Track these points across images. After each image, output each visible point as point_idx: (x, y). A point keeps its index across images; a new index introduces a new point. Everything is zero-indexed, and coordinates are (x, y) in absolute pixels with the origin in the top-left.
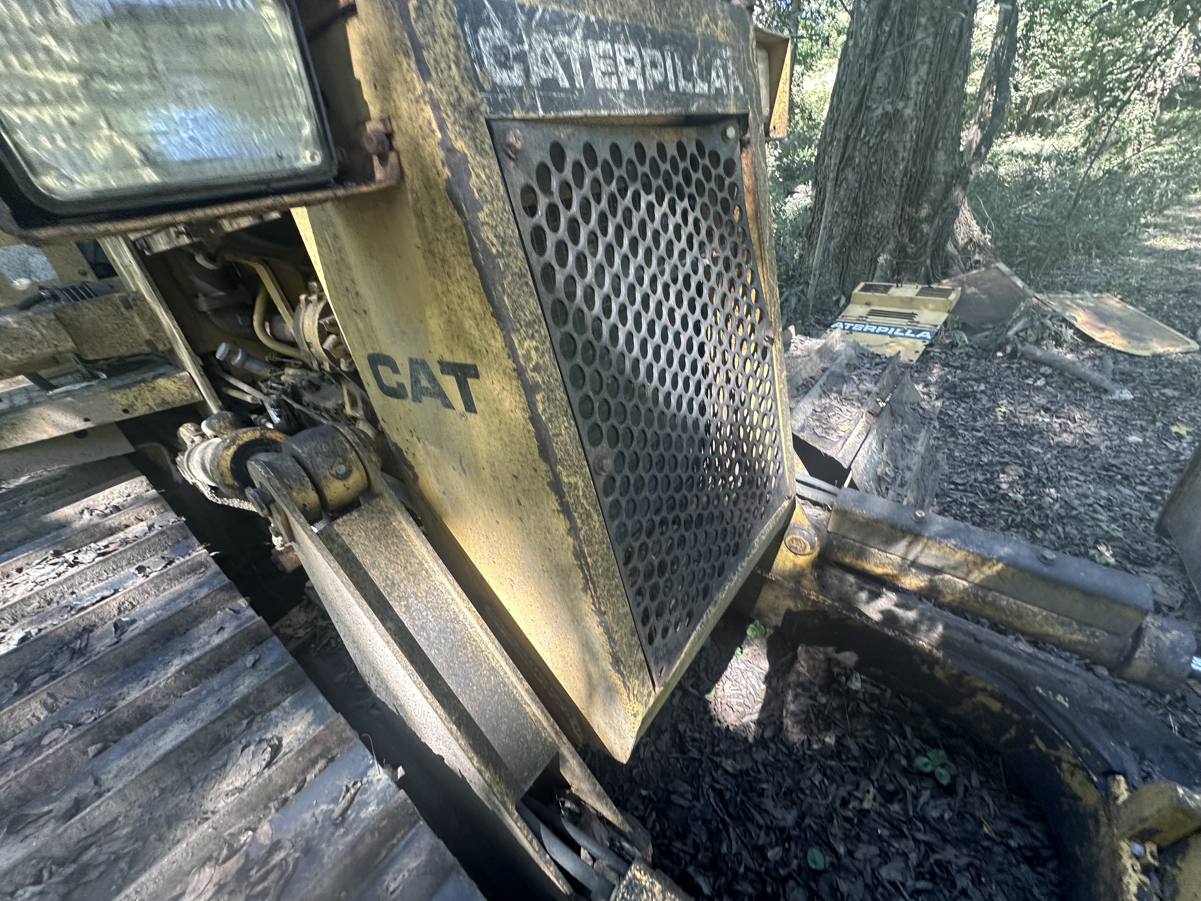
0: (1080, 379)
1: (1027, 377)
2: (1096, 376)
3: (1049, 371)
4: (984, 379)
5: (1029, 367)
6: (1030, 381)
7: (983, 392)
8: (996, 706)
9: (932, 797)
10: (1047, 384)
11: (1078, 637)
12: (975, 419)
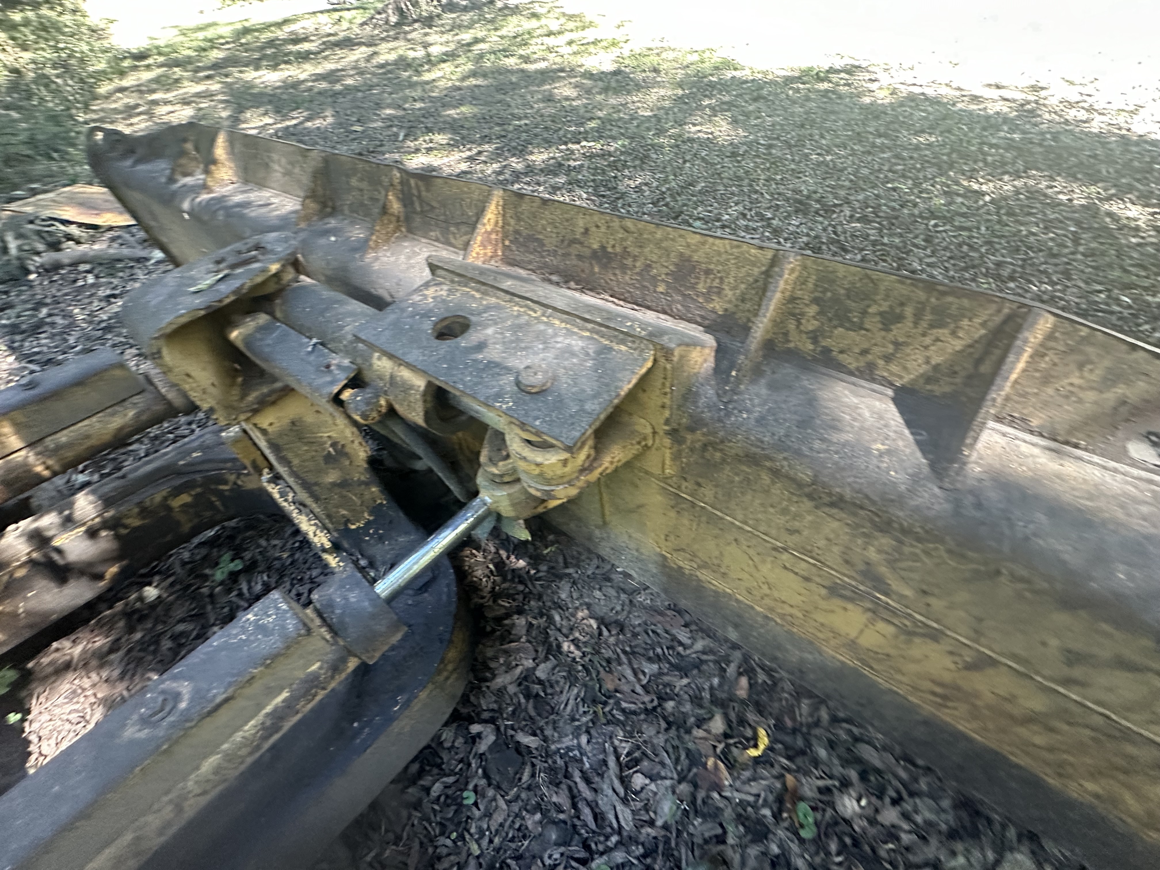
0: (119, 260)
1: (75, 281)
2: (126, 251)
3: (87, 267)
4: (40, 305)
5: (70, 272)
6: (80, 283)
7: (50, 315)
8: (185, 498)
9: (249, 582)
10: (97, 277)
11: (131, 413)
12: (66, 340)
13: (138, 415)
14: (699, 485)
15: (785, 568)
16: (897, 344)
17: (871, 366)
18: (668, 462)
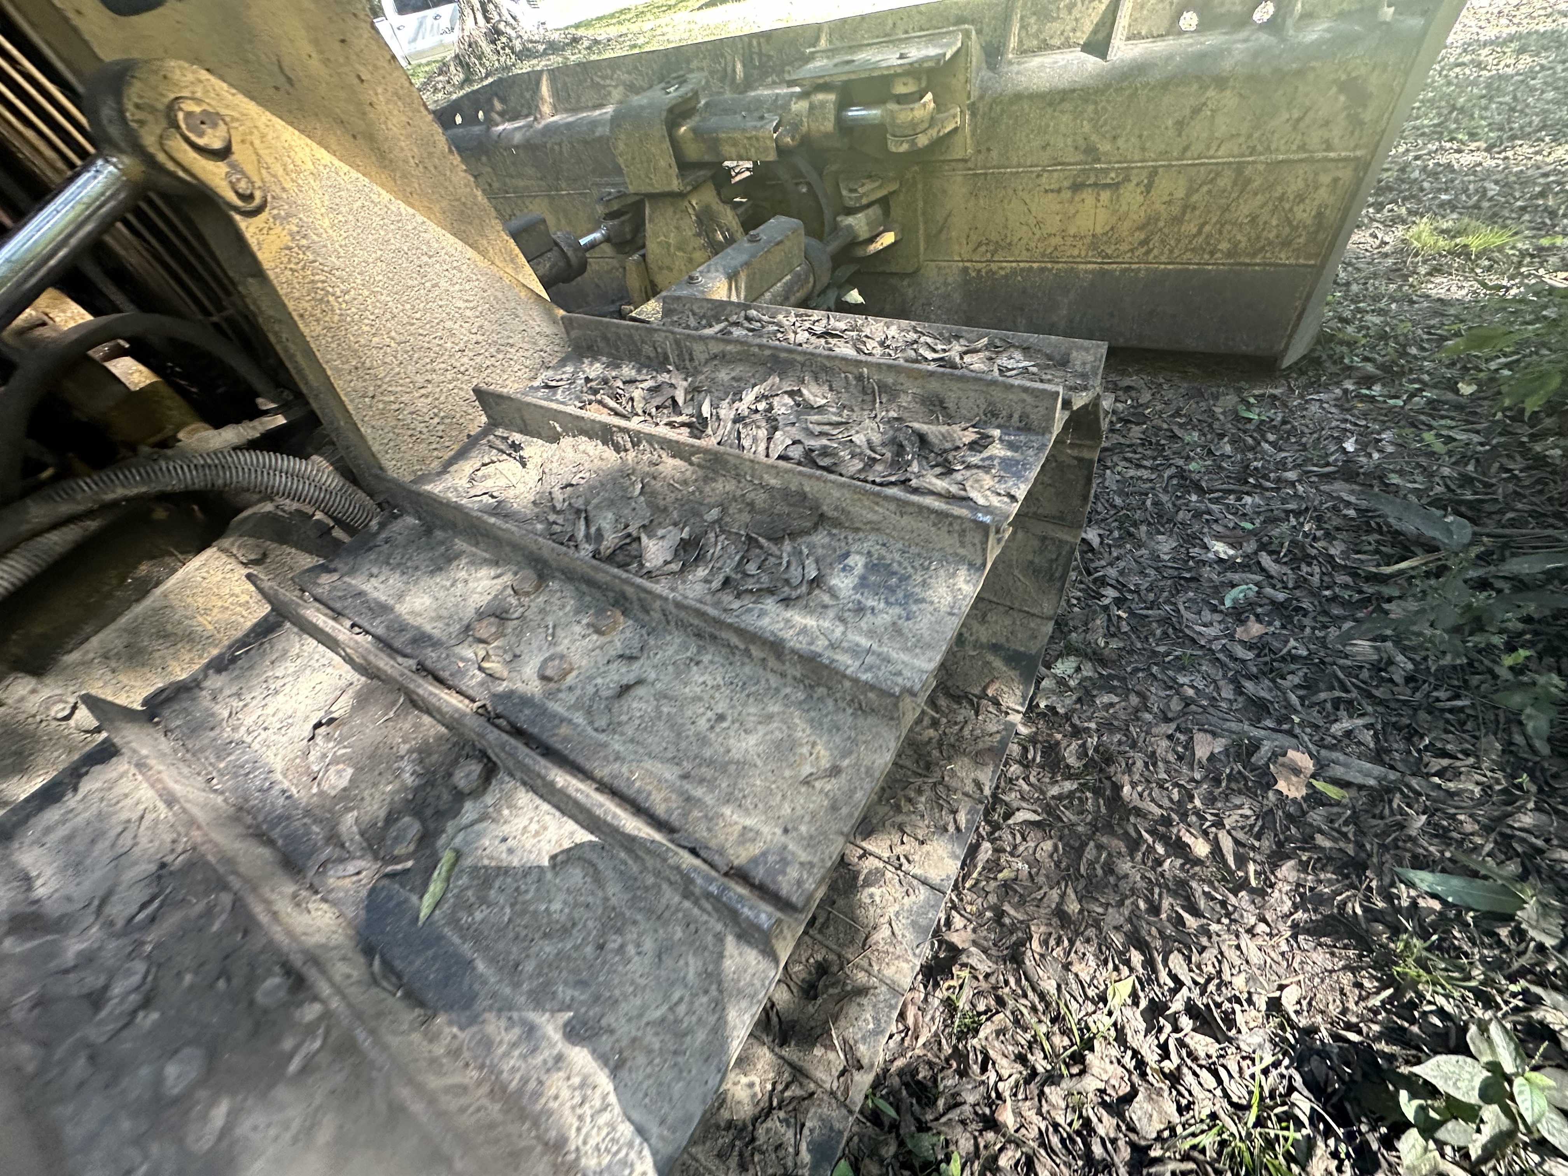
13: (551, 268)
14: (989, 150)
15: (1046, 191)
16: (1076, 20)
17: (1068, 38)
18: (969, 141)
